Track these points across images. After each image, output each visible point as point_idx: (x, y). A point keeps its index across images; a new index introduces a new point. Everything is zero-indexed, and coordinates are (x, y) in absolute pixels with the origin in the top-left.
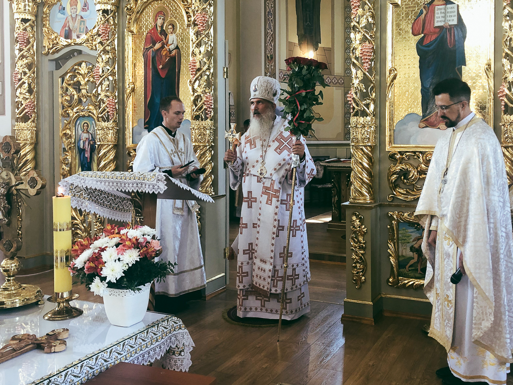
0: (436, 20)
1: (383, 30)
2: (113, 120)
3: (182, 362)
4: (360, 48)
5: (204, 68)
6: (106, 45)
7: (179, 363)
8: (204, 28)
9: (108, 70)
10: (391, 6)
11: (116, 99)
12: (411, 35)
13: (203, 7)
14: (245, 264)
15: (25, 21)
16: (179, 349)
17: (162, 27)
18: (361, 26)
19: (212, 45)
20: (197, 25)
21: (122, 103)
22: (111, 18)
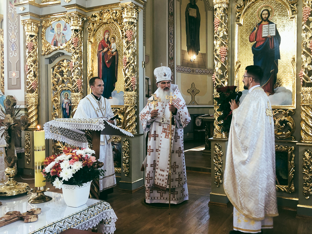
0: (263, 33)
1: (233, 39)
2: (80, 91)
3: (110, 228)
4: (219, 49)
5: (131, 62)
6: (76, 49)
7: (108, 229)
8: (131, 39)
9: (78, 63)
10: (237, 25)
11: (82, 80)
12: (248, 41)
13: (131, 27)
14: (151, 172)
15: (31, 36)
16: (108, 220)
17: (108, 39)
18: (220, 37)
19: (136, 49)
20: (127, 37)
21: (85, 82)
22: (79, 34)
